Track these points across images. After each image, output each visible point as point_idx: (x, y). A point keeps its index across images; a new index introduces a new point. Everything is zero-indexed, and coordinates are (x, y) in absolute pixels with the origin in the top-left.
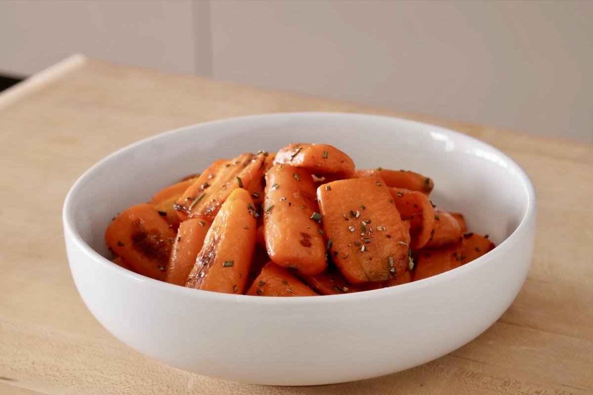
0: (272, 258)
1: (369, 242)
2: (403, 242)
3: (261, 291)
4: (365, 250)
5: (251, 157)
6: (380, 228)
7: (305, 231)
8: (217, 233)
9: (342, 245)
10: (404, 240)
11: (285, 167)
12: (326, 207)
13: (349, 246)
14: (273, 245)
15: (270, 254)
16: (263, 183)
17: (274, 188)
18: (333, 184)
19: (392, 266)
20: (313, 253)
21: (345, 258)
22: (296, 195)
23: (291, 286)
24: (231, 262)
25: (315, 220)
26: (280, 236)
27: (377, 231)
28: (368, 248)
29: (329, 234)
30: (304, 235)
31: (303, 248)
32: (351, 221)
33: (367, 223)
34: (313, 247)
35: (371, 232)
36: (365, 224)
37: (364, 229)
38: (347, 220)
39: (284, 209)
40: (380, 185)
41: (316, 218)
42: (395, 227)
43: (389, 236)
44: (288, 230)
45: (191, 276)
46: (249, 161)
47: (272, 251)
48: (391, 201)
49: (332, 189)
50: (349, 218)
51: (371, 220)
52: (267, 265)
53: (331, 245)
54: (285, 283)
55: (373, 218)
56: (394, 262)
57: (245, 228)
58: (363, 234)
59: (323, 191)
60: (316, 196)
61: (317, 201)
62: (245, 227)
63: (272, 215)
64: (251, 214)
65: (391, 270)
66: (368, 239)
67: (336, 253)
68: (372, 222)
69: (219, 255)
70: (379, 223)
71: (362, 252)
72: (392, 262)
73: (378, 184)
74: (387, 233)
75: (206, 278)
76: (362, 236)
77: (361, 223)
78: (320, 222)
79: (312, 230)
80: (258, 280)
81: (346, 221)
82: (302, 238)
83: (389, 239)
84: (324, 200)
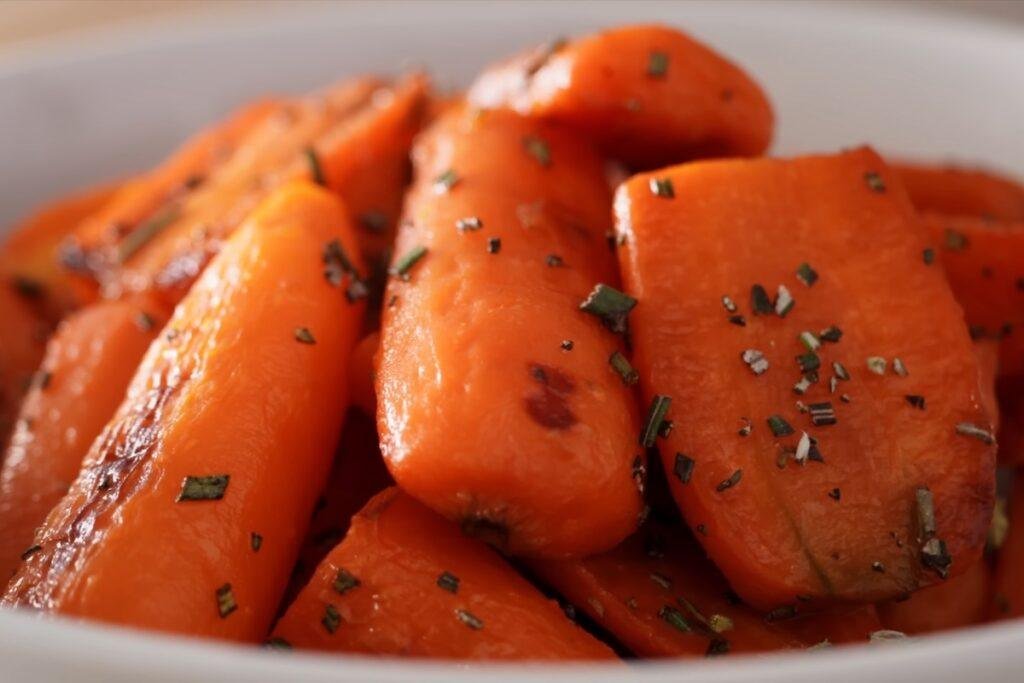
0: (394, 472)
1: (832, 422)
2: (979, 425)
3: (339, 618)
4: (813, 454)
5: (377, 85)
6: (877, 364)
7: (549, 358)
8: (181, 356)
9: (709, 431)
10: (979, 419)
11: (500, 120)
12: (651, 264)
13: (742, 433)
14: (406, 417)
15: (390, 455)
16: (405, 176)
17: (441, 189)
18: (682, 174)
19: (928, 528)
20: (582, 455)
21: (720, 489)
22: (528, 216)
23: (477, 598)
24: (217, 483)
25: (601, 319)
26: (439, 376)
27: (867, 374)
28: (824, 450)
29: (656, 379)
30: (542, 374)
31: (535, 429)
32: (752, 326)
33: (823, 339)
34: (583, 429)
35: (838, 377)
36: (813, 342)
37: (809, 366)
38: (738, 321)
39: (465, 267)
40: (881, 189)
41: (603, 307)
42: (941, 365)
43: (915, 401)
44: (474, 352)
45: (45, 534)
46: (363, 103)
47: (398, 443)
48: (927, 257)
49: (677, 191)
50: (747, 317)
51: (842, 328)
52: (376, 501)
53: (665, 424)
54: (449, 584)
55: (848, 319)
56: (937, 513)
57: (299, 340)
58: (803, 386)
59: (642, 201)
60: (609, 219)
61: (612, 241)
62: (299, 332)
63: (415, 290)
64: (332, 286)
65: (926, 549)
66: (827, 405)
67: (685, 463)
68: (844, 339)
69: (167, 448)
70: (873, 343)
71: (799, 462)
72: (928, 512)
73: (874, 183)
74: (908, 386)
75: (96, 546)
76: (798, 392)
77: (800, 343)
78: (620, 327)
79: (586, 356)
80: (329, 568)
81: (736, 327)
82: (534, 390)
83: (917, 412)
84: (642, 240)
